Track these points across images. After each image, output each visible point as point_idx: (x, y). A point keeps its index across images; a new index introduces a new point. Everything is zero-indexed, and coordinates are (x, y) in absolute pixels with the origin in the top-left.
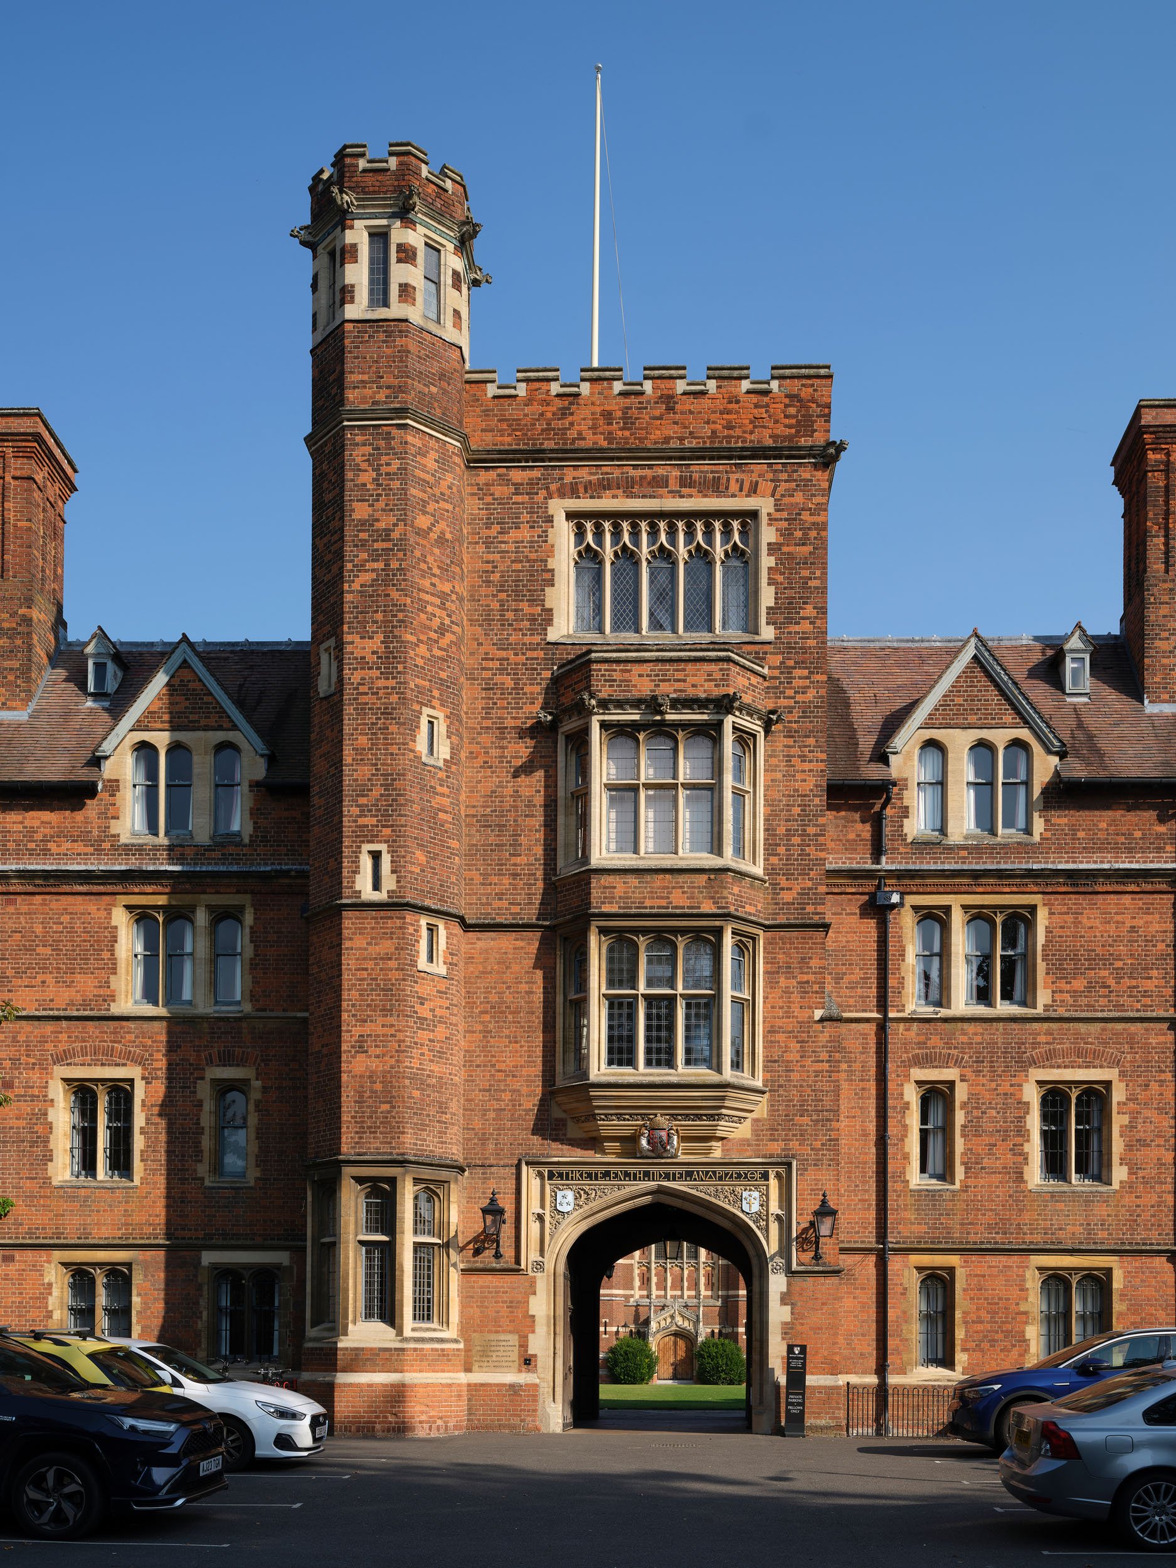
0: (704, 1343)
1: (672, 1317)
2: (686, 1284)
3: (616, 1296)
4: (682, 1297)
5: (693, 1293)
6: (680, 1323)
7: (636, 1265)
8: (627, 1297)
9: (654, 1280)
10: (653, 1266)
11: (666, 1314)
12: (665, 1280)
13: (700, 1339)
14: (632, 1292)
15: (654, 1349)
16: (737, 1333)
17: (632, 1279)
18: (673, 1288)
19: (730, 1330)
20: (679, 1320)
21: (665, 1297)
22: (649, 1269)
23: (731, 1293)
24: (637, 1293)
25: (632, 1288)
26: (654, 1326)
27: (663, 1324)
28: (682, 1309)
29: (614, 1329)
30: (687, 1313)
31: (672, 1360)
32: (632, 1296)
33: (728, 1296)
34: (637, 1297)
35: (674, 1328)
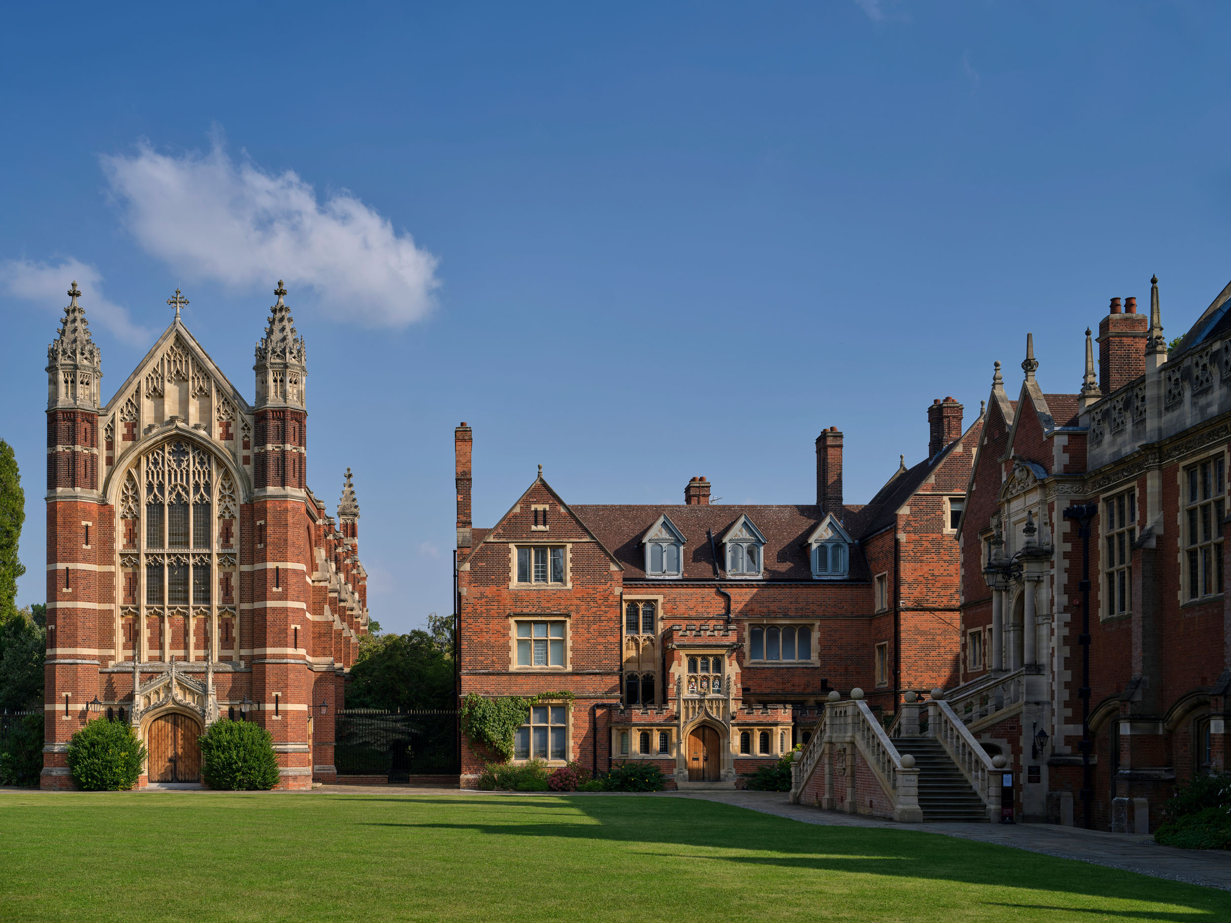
0: (214, 727)
1: (168, 688)
2: (192, 640)
3: (84, 657)
4: (186, 658)
5: (201, 653)
6: (180, 697)
7: (118, 613)
8: (104, 660)
9: (145, 634)
10: (144, 612)
11: (158, 683)
12: (161, 633)
13: (208, 722)
14: (112, 652)
15: (140, 737)
16: (264, 711)
17: (111, 633)
18: (173, 646)
19: (255, 707)
20: (178, 693)
21: (161, 659)
22: (137, 617)
23: (257, 651)
24: (120, 654)
25: (112, 646)
26: (140, 702)
27: (154, 699)
28: (183, 677)
29: (81, 707)
30: (190, 681)
31: (170, 753)
32: (112, 658)
33: (253, 657)
34: (120, 658)
35: (170, 705)
